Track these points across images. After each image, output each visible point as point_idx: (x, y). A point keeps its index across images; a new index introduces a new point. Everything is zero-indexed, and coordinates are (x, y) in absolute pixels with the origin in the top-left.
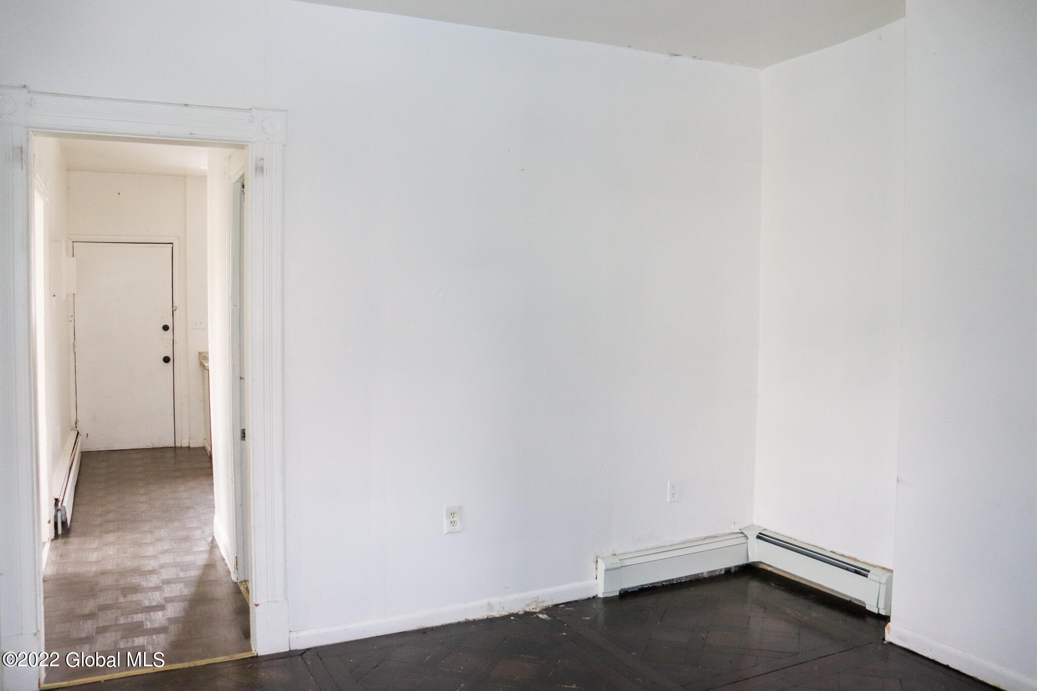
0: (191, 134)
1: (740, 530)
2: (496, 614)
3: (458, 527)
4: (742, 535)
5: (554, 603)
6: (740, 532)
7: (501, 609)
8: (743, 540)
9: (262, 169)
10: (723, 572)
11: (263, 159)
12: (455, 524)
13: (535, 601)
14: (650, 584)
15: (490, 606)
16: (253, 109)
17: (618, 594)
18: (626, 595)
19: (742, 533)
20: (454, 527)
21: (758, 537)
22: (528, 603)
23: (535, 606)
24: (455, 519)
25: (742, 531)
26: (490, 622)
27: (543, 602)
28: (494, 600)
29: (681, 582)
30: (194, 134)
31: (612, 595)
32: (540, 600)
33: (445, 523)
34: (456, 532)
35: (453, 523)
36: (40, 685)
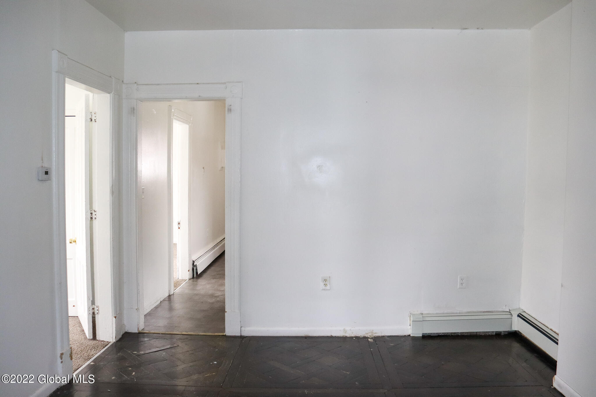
0: (199, 96)
1: (510, 310)
2: (348, 335)
3: (328, 287)
4: (510, 313)
5: (383, 335)
6: (509, 311)
7: (351, 333)
8: (509, 316)
9: (231, 110)
10: (494, 334)
11: (231, 105)
12: (326, 286)
13: (371, 332)
14: (443, 333)
15: (345, 331)
16: (227, 83)
17: (421, 336)
18: (426, 337)
19: (510, 312)
20: (326, 287)
21: (518, 316)
22: (367, 333)
23: (371, 335)
24: (327, 283)
25: (510, 311)
26: (344, 339)
27: (376, 333)
28: (348, 328)
29: (464, 335)
30: (201, 96)
31: (418, 336)
32: (374, 332)
33: (322, 284)
34: (327, 290)
35: (325, 285)
36: (139, 330)
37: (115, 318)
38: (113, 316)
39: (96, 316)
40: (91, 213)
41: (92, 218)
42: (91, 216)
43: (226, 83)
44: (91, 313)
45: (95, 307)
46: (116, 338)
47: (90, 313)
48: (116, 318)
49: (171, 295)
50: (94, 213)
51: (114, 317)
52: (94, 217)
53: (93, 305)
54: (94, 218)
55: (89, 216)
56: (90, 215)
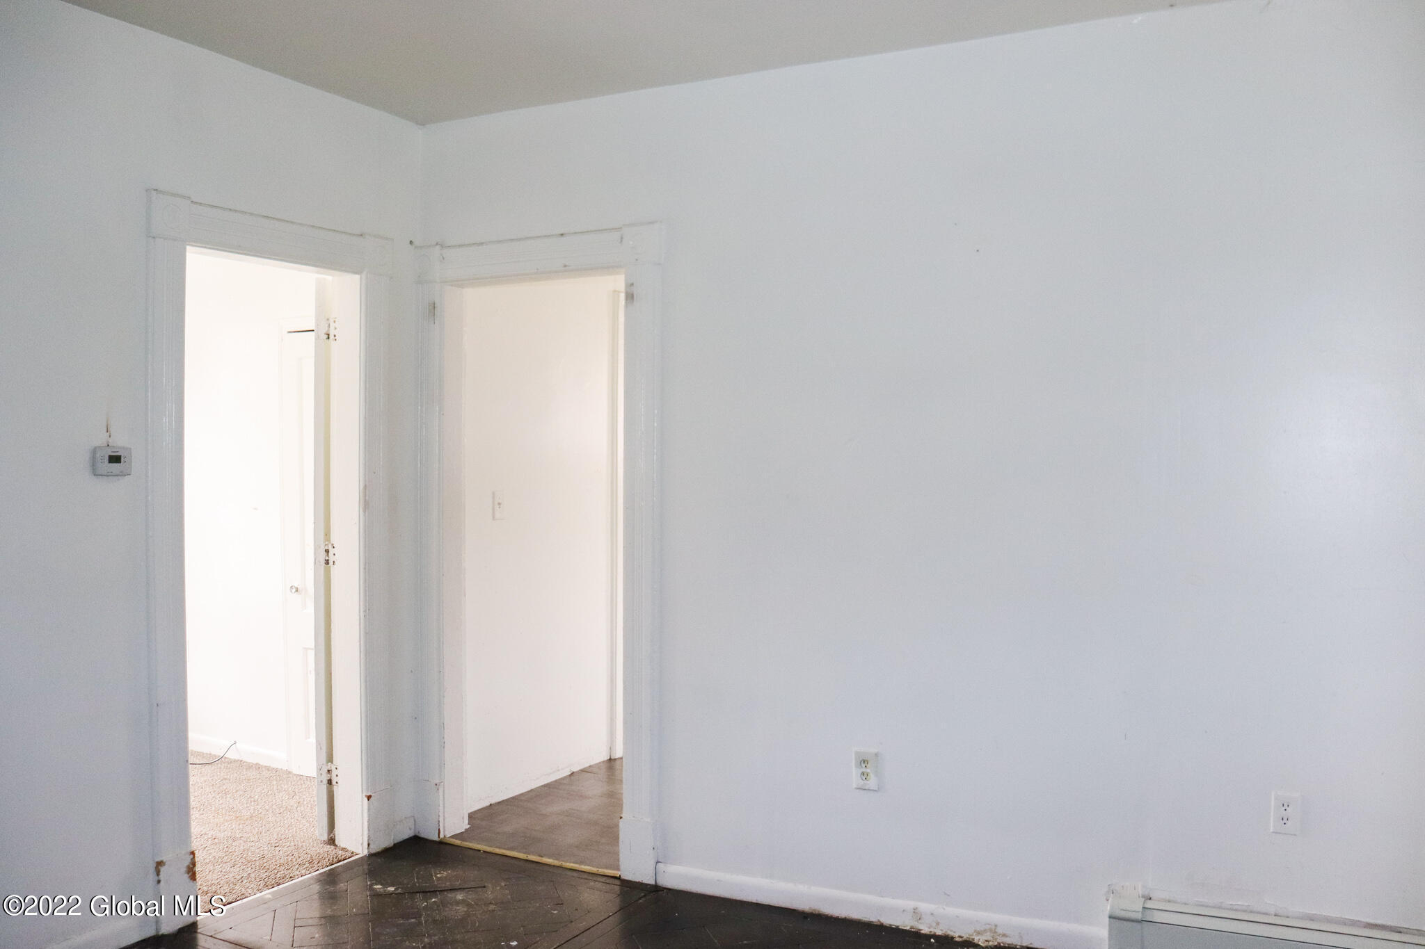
0: (565, 266)
2: (925, 926)
3: (872, 782)
7: (934, 922)
9: (632, 296)
11: (632, 284)
12: (867, 778)
15: (916, 912)
16: (623, 228)
20: (865, 781)
22: (979, 928)
23: (991, 937)
24: (868, 771)
27: (1005, 934)
28: (924, 907)
33: (855, 772)
34: (869, 790)
35: (864, 775)
36: (442, 836)
37: (368, 800)
38: (364, 795)
39: (335, 788)
40: (327, 551)
41: (327, 562)
42: (327, 558)
43: (621, 228)
44: (325, 782)
45: (333, 768)
46: (371, 846)
47: (321, 781)
48: (371, 799)
49: (615, 759)
50: (332, 551)
51: (366, 796)
52: (331, 559)
53: (330, 764)
54: (331, 563)
55: (322, 556)
56: (324, 554)
